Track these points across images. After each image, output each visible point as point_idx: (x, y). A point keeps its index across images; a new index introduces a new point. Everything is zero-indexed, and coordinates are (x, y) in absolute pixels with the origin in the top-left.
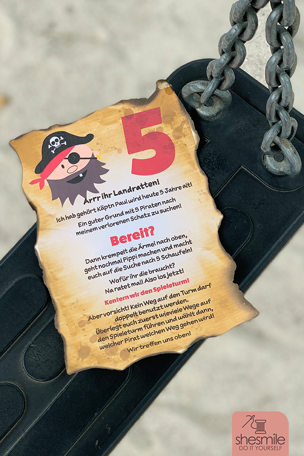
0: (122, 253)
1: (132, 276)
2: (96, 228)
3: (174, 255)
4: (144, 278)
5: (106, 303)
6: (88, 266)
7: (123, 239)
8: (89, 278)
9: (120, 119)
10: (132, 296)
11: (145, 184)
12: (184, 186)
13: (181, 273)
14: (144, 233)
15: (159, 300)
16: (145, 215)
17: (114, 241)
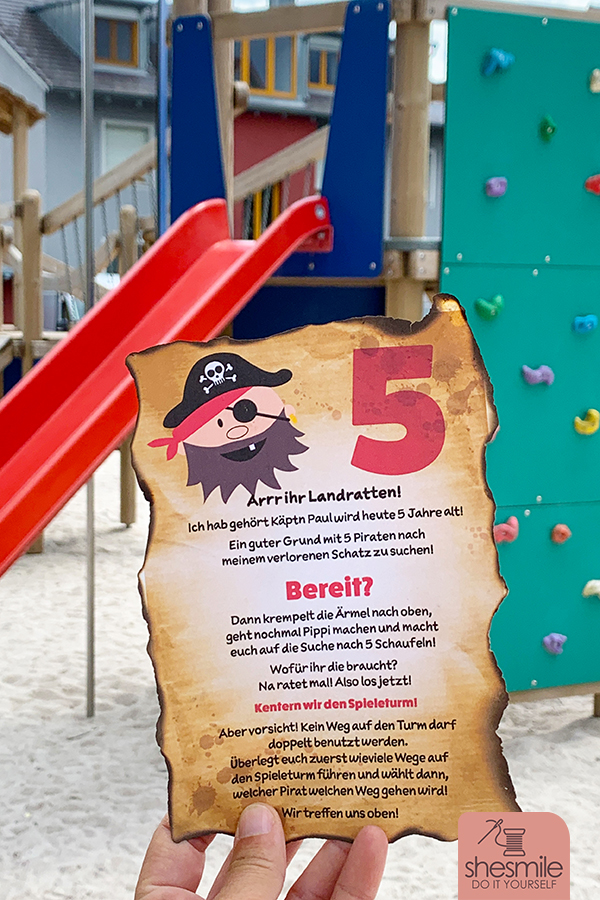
0: (302, 618)
1: (314, 667)
2: (262, 558)
3: (398, 644)
4: (335, 675)
5: (257, 708)
6: (236, 630)
7: (310, 591)
8: (233, 653)
9: (349, 353)
10: (307, 706)
11: (374, 491)
12: (447, 512)
13: (406, 684)
14: (352, 587)
15: (355, 727)
16: (361, 552)
17: (293, 590)
